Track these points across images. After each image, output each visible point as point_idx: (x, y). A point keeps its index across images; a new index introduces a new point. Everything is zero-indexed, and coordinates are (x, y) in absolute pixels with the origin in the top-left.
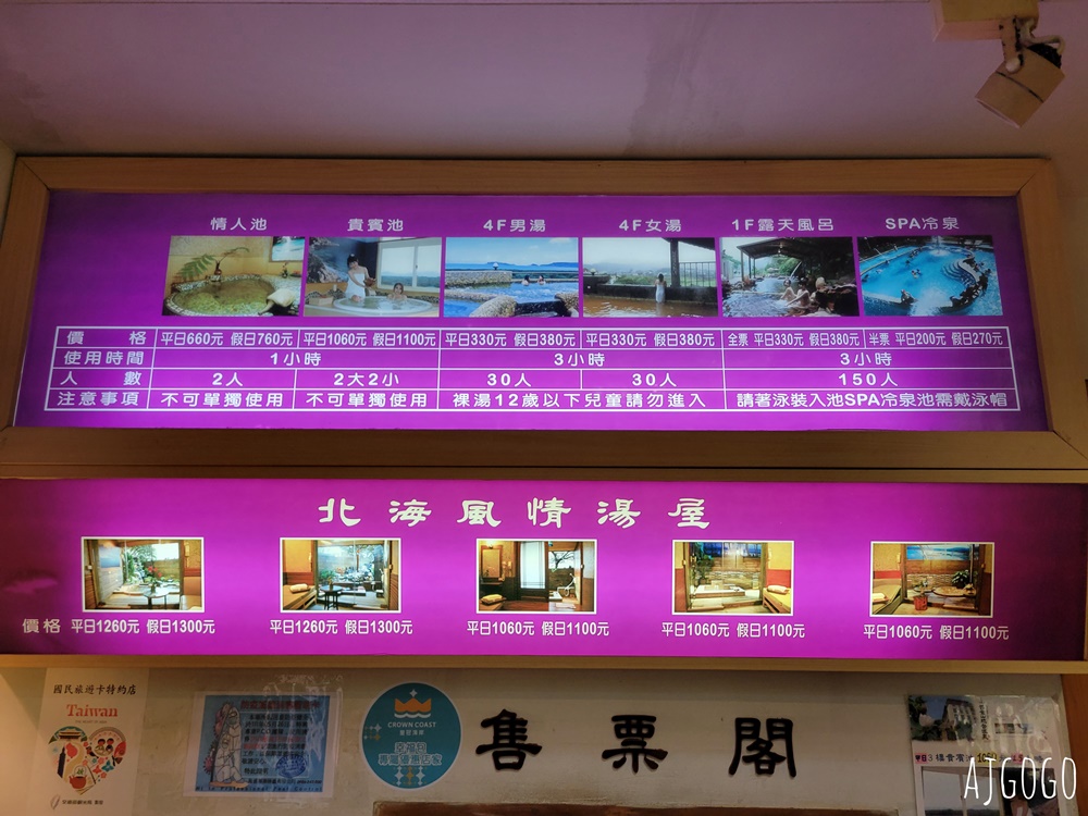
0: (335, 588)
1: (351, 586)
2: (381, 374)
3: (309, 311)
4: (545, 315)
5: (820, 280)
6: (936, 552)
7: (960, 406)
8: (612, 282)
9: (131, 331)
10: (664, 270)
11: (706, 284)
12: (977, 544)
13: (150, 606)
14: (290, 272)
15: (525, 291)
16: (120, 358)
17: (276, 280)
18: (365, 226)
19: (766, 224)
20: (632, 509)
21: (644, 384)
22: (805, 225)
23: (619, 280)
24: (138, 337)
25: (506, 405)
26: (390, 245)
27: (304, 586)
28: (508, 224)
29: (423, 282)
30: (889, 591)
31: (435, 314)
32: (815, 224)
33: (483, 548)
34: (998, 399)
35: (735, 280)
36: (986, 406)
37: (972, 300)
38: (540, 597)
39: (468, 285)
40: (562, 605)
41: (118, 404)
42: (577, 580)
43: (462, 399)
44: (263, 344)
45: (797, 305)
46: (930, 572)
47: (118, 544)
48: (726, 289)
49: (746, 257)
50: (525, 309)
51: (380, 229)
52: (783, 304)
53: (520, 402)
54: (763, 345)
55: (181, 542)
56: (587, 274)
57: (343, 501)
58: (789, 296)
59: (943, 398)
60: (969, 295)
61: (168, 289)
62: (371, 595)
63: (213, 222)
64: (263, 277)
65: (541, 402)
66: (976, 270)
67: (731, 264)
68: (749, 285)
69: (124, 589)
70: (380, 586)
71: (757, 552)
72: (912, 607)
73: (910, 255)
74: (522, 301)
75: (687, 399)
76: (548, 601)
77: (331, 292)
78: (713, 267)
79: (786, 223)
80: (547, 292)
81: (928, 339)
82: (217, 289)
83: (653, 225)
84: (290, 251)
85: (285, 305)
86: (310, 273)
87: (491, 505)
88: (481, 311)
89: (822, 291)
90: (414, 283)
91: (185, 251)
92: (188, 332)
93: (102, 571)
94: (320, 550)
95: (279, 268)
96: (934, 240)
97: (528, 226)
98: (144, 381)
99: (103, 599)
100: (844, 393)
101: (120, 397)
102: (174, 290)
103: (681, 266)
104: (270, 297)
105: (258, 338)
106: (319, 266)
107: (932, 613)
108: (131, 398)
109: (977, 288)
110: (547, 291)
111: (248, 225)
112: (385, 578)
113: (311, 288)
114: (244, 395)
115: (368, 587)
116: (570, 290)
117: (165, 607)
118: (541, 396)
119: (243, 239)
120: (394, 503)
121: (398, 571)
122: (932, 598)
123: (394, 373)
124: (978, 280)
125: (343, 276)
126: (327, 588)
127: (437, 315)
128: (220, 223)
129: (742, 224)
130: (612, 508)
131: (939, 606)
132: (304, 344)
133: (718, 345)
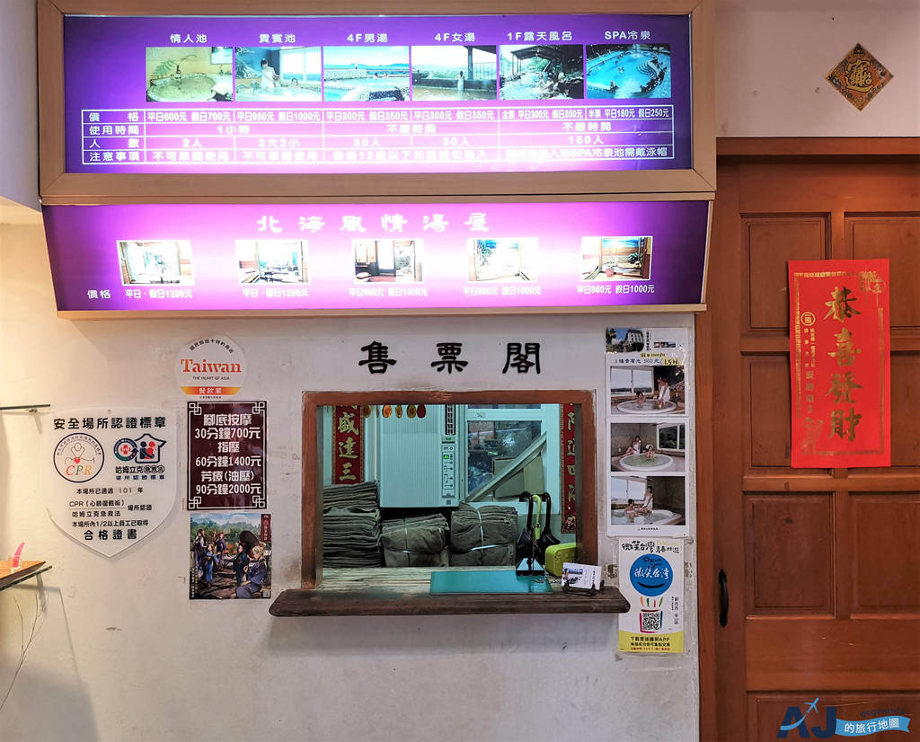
0: (270, 271)
1: (280, 269)
2: (288, 140)
3: (239, 97)
5: (561, 75)
6: (620, 244)
7: (639, 156)
8: (430, 77)
9: (128, 112)
11: (490, 78)
12: (643, 237)
13: (162, 282)
14: (225, 71)
16: (124, 130)
17: (216, 77)
18: (271, 39)
19: (529, 36)
20: (444, 219)
21: (450, 145)
22: (554, 36)
23: (435, 75)
24: (133, 116)
25: (366, 159)
26: (288, 52)
27: (252, 269)
28: (363, 37)
29: (311, 78)
32: (560, 36)
33: (356, 245)
34: (662, 151)
35: (507, 74)
38: (392, 273)
39: (339, 79)
40: (404, 278)
41: (127, 160)
42: (411, 263)
43: (338, 155)
44: (212, 120)
46: (616, 255)
47: (139, 245)
48: (502, 81)
49: (515, 59)
51: (280, 41)
53: (374, 156)
54: (523, 118)
55: (177, 243)
56: (414, 71)
57: (271, 218)
59: (630, 151)
60: (652, 84)
61: (148, 84)
62: (292, 274)
63: (172, 37)
64: (208, 75)
65: (387, 156)
66: (658, 67)
67: (506, 64)
68: (516, 78)
69: (146, 271)
70: (296, 269)
71: (517, 244)
72: (604, 275)
75: (477, 152)
76: (395, 276)
77: (252, 85)
78: (494, 66)
79: (542, 35)
81: (624, 113)
82: (179, 83)
83: (457, 37)
84: (224, 56)
85: (223, 94)
86: (238, 72)
89: (562, 81)
90: (305, 78)
91: (156, 58)
92: (164, 112)
93: (131, 261)
94: (260, 247)
95: (217, 69)
96: (634, 47)
97: (376, 38)
98: (141, 145)
99: (134, 278)
100: (570, 149)
101: (127, 155)
102: (152, 84)
103: (474, 65)
104: (213, 88)
105: (208, 116)
106: (243, 67)
108: (134, 156)
109: (657, 79)
111: (195, 39)
112: (299, 264)
113: (239, 82)
114: (204, 153)
115: (290, 269)
117: (171, 282)
118: (387, 152)
119: (192, 49)
120: (302, 218)
122: (616, 270)
123: (296, 138)
125: (259, 74)
126: (266, 270)
128: (176, 38)
129: (514, 36)
130: (431, 220)
131: (620, 274)
132: (237, 120)
133: (496, 118)
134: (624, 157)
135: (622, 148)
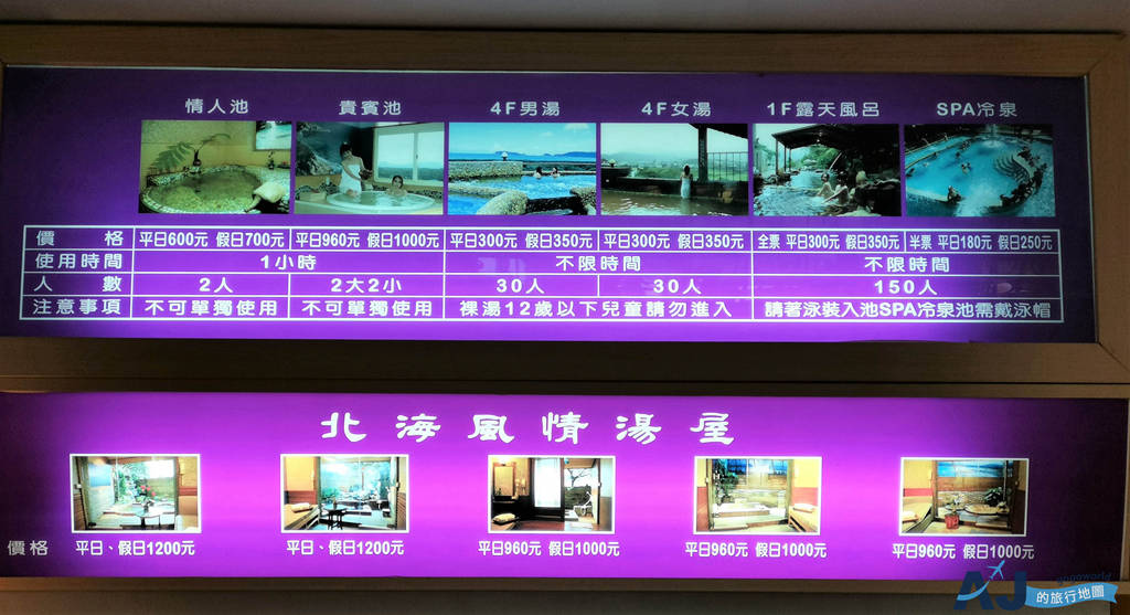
0: (339, 507)
1: (356, 505)
2: (382, 280)
3: (301, 206)
4: (559, 212)
5: (861, 175)
6: (968, 469)
7: (1001, 318)
8: (633, 175)
9: (106, 231)
10: (692, 161)
11: (737, 178)
12: (1011, 460)
13: (143, 526)
14: (277, 163)
15: (537, 185)
16: (97, 261)
17: (263, 173)
18: (359, 109)
19: (805, 109)
20: (653, 423)
21: (666, 292)
22: (848, 110)
23: (641, 172)
24: (114, 237)
25: (517, 314)
26: (387, 130)
27: (307, 505)
28: (518, 107)
29: (426, 174)
30: (920, 509)
31: (438, 211)
32: (859, 109)
33: (495, 465)
34: (1042, 310)
35: (768, 173)
36: (1028, 318)
37: (1023, 199)
38: (555, 516)
39: (475, 178)
40: (579, 524)
41: (99, 313)
42: (593, 499)
43: (469, 307)
44: (252, 246)
45: (835, 202)
46: (962, 489)
47: (109, 461)
48: (758, 183)
49: (781, 146)
50: (537, 206)
51: (375, 112)
52: (819, 202)
53: (532, 310)
54: (795, 248)
55: (176, 459)
56: (606, 165)
57: (347, 415)
58: (826, 193)
59: (984, 308)
60: (1021, 194)
61: (143, 183)
62: (377, 514)
63: (188, 103)
64: (248, 169)
65: (554, 310)
66: (1031, 164)
67: (764, 154)
68: (783, 179)
69: (116, 508)
70: (386, 504)
71: (783, 468)
72: (943, 525)
73: (962, 146)
74: (534, 196)
75: (712, 307)
76: (563, 520)
77: (324, 186)
78: (744, 158)
79: (826, 108)
80: (560, 187)
81: (974, 243)
82: (198, 182)
83: (679, 108)
84: (276, 137)
85: (273, 200)
86: (300, 164)
87: (503, 419)
88: (488, 208)
89: (862, 186)
90: (415, 176)
91: (158, 138)
92: (169, 231)
93: (91, 490)
94: (323, 467)
95: (265, 159)
96: (989, 129)
97: (540, 109)
98: (125, 286)
99: (94, 520)
100: (878, 302)
101: (100, 304)
102: (150, 183)
103: (710, 157)
104: (257, 191)
105: (246, 238)
106: (309, 156)
107: (963, 532)
108: (113, 306)
109: (1030, 185)
110: (561, 185)
111: (227, 106)
112: (391, 498)
113: (302, 181)
114: (235, 302)
115: (375, 506)
116: (587, 184)
117: (160, 527)
118: (554, 303)
119: (222, 123)
120: (401, 418)
121: (406, 488)
122: (964, 516)
123: (396, 278)
124: (1032, 175)
125: (336, 167)
126: (331, 507)
127: (440, 212)
128: (195, 105)
129: (778, 109)
130: (631, 423)
131: (971, 524)
132: (296, 246)
133: (747, 247)
134: (974, 318)
135: (970, 302)
